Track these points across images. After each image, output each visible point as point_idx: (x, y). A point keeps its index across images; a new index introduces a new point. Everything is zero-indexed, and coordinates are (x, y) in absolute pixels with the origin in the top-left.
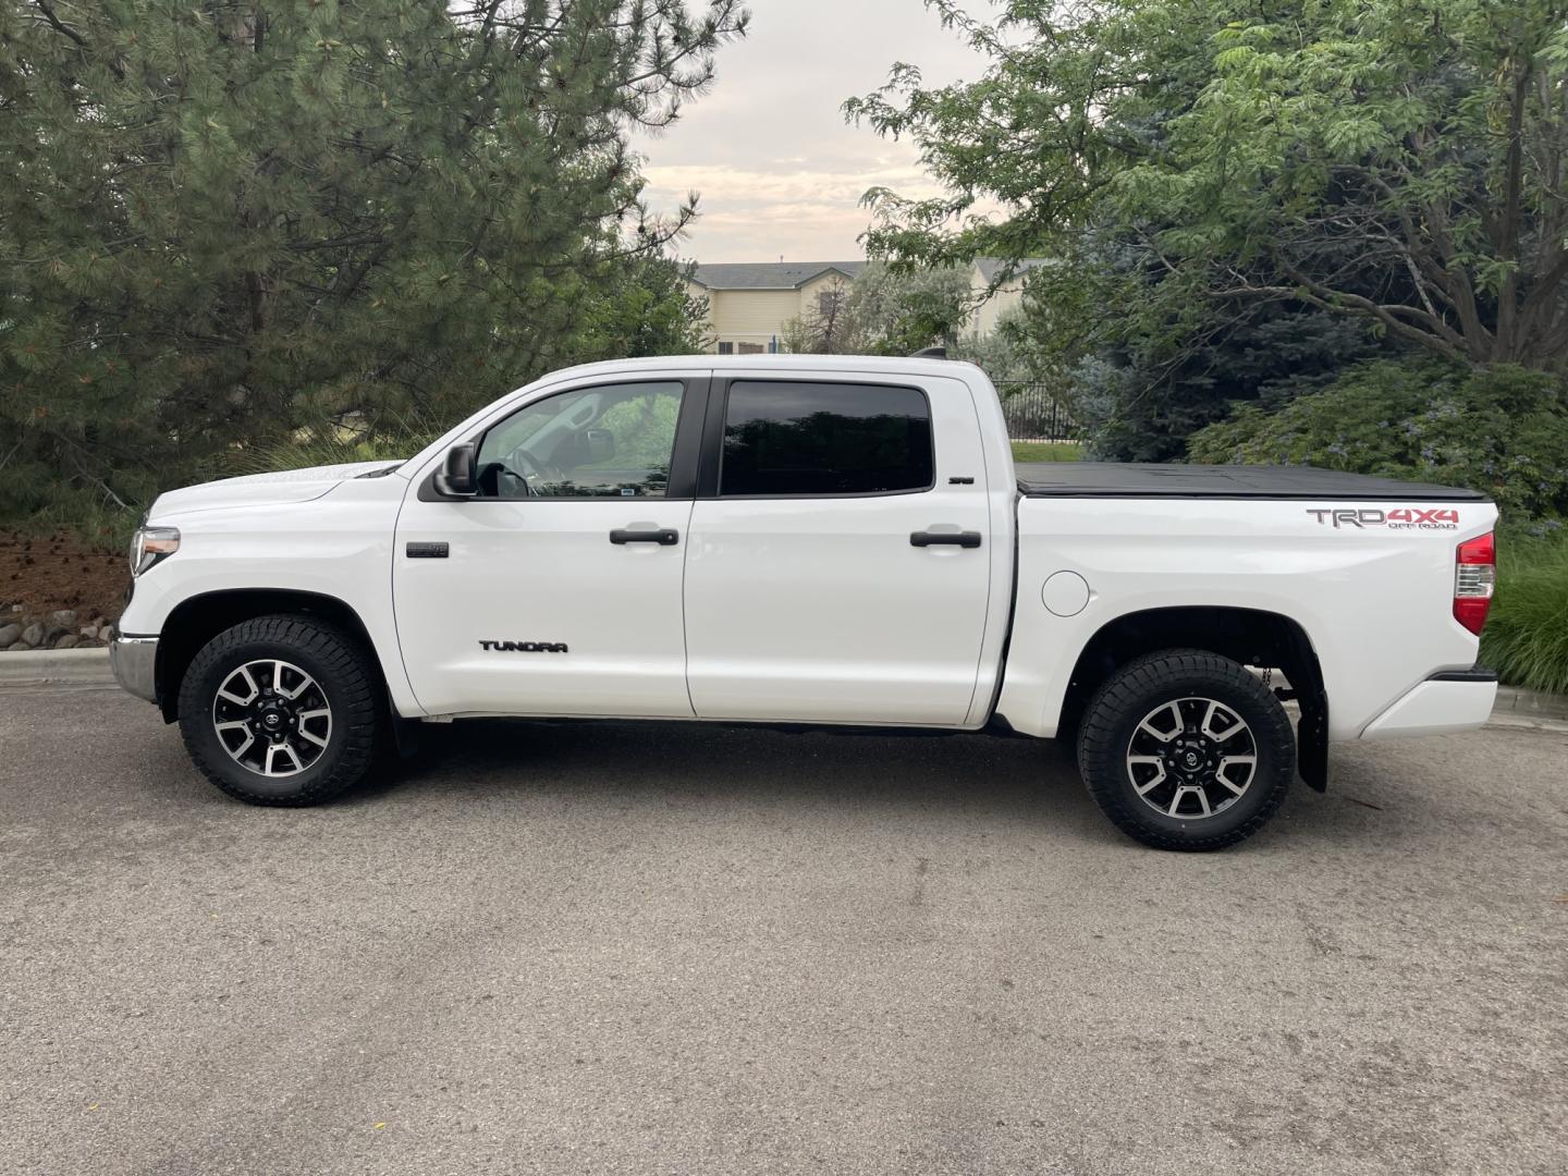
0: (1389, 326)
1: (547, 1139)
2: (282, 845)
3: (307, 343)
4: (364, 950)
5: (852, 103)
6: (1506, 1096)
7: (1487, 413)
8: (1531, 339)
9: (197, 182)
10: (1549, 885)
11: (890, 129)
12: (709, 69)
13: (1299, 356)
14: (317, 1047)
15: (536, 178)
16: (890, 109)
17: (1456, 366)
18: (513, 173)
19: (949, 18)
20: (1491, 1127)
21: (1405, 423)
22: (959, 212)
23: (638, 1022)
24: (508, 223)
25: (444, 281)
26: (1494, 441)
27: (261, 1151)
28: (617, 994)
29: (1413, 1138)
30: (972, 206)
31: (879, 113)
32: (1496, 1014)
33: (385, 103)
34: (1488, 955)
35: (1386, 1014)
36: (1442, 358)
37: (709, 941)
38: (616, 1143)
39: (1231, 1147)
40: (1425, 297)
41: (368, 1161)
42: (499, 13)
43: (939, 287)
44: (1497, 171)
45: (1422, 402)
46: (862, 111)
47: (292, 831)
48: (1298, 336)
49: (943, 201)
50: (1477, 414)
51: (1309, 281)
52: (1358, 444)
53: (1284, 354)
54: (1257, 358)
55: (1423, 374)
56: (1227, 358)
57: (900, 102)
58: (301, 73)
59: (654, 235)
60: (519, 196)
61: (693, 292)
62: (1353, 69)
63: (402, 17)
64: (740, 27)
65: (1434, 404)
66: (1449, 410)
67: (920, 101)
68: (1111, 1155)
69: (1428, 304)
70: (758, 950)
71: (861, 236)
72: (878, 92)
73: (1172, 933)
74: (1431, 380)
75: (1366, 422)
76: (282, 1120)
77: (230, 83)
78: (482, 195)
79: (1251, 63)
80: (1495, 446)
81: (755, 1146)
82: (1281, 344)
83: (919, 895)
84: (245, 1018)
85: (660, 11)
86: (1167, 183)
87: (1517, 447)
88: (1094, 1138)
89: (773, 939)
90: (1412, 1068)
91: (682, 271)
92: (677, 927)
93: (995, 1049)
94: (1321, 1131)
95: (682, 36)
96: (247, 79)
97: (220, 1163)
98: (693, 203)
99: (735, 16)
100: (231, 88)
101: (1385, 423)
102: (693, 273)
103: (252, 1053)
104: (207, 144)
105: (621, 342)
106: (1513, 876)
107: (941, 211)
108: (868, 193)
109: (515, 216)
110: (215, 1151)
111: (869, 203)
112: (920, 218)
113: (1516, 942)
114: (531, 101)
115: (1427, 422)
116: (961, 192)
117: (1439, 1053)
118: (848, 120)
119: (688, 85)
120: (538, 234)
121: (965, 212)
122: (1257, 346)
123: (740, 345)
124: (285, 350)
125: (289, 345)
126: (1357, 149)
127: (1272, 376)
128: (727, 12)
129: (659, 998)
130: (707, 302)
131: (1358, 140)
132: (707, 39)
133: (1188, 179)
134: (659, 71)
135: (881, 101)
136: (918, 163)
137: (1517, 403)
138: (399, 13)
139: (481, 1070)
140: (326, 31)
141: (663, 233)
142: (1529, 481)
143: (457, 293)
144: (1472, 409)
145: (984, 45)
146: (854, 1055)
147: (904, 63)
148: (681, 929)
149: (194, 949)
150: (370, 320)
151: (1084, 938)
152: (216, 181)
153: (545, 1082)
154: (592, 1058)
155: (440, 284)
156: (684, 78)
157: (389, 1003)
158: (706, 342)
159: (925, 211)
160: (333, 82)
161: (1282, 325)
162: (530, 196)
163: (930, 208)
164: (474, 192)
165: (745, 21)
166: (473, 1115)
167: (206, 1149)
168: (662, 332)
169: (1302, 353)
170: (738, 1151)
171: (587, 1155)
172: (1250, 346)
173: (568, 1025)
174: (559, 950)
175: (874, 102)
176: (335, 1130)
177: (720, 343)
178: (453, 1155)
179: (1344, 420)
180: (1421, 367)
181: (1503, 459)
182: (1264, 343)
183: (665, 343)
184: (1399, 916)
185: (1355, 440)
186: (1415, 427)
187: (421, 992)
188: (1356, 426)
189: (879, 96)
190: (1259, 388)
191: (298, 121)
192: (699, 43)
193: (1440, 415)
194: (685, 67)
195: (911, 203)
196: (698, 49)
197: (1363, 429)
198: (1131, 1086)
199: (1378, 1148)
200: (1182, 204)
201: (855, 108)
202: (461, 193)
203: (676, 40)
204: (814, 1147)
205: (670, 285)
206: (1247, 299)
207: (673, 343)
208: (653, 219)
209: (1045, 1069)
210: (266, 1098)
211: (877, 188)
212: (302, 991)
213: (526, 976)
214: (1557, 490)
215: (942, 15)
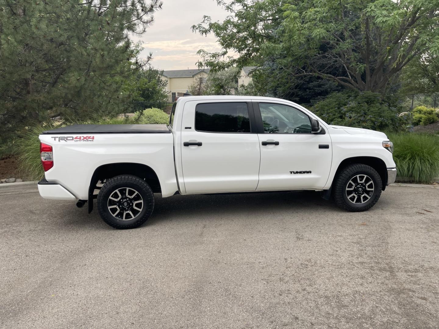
0: (339, 82)
1: (96, 296)
2: (34, 233)
3: (41, 97)
4: (53, 256)
5: (194, 27)
6: (333, 269)
7: (362, 104)
8: (375, 84)
9: (6, 54)
10: (359, 221)
11: (204, 33)
12: (152, 18)
13: (320, 91)
14: (39, 279)
15: (103, 50)
16: (204, 28)
17: (356, 92)
18: (97, 48)
19: (219, 3)
20: (328, 275)
21: (342, 108)
22: (224, 56)
23: (123, 268)
24: (96, 62)
25: (79, 79)
26: (364, 112)
27: (22, 303)
28: (119, 262)
29: (308, 279)
30: (227, 54)
31: (201, 29)
32: (337, 251)
33: (58, 30)
34: (339, 238)
35: (310, 252)
36: (353, 91)
37: (145, 248)
38: (114, 295)
39: (265, 284)
40: (349, 74)
41: (49, 303)
42: (93, 3)
43: (231, 75)
44: (364, 41)
45: (347, 102)
46: (197, 29)
47: (37, 229)
48: (320, 86)
49: (219, 53)
50: (360, 105)
51: (318, 71)
52: (330, 114)
53: (316, 91)
54: (310, 92)
55: (347, 95)
56: (302, 92)
57: (206, 26)
58: (34, 23)
59: (141, 64)
60: (98, 55)
61: (163, 79)
62: (319, 16)
63: (62, 7)
64: (160, 6)
65: (349, 103)
66: (353, 104)
67: (211, 26)
68: (235, 288)
69: (350, 76)
70: (158, 249)
71: (196, 63)
72: (201, 23)
73: (263, 238)
74: (349, 96)
75: (332, 108)
76: (28, 296)
77: (15, 27)
78: (88, 55)
79: (291, 15)
80: (364, 113)
81: (148, 293)
82: (315, 88)
83: (202, 233)
84: (20, 274)
85: (138, 2)
86: (275, 47)
87: (369, 113)
88: (232, 284)
89: (162, 246)
90: (313, 264)
91: (160, 73)
92: (138, 245)
93: (213, 267)
94: (287, 279)
95: (144, 9)
96: (19, 25)
97: (11, 306)
98: (151, 55)
99: (158, 4)
100: (15, 28)
101: (337, 108)
102: (163, 73)
103: (21, 282)
104: (8, 44)
105: (132, 94)
106: (351, 219)
107: (219, 55)
108: (198, 51)
109: (98, 60)
110: (10, 304)
111: (199, 54)
112: (213, 58)
113: (347, 235)
114: (101, 29)
115: (347, 108)
116: (225, 50)
117: (320, 260)
118: (193, 31)
119: (147, 23)
120: (105, 66)
121: (226, 56)
122: (309, 89)
123: (178, 93)
124: (36, 100)
125: (37, 98)
126: (319, 37)
127: (314, 97)
128: (156, 2)
129: (130, 262)
130: (167, 81)
131: (320, 35)
132: (151, 10)
133: (281, 45)
134: (138, 19)
135: (202, 26)
136: (217, 41)
137: (370, 102)
138: (61, 6)
139: (80, 282)
140: (40, 12)
141: (143, 64)
142: (372, 122)
143: (83, 82)
144: (359, 104)
145: (229, 10)
146: (177, 271)
147: (206, 15)
148: (139, 245)
149: (8, 259)
150: (60, 90)
151: (241, 241)
152: (12, 54)
153: (97, 283)
154: (111, 276)
155: (78, 80)
156: (145, 21)
157: (59, 268)
158: (168, 93)
159: (214, 56)
160: (43, 26)
161: (315, 83)
162: (101, 55)
163: (216, 55)
164: (86, 54)
165: (161, 5)
166: (77, 292)
167: (8, 304)
168: (154, 90)
169: (321, 90)
170: (144, 294)
171: (105, 298)
172: (308, 89)
173: (105, 270)
174: (106, 253)
175: (200, 26)
176: (41, 297)
177: (172, 93)
178: (71, 300)
179: (326, 108)
180: (347, 93)
181: (366, 116)
182: (311, 88)
183: (155, 93)
184: (320, 230)
185: (330, 113)
186: (344, 109)
187: (67, 265)
188: (329, 109)
189: (201, 25)
190: (311, 100)
191: (34, 36)
192: (149, 11)
193: (350, 105)
194: (146, 18)
195: (210, 53)
196: (149, 12)
197: (331, 110)
198: (244, 273)
199: (299, 281)
200: (280, 52)
201: (195, 28)
202: (82, 54)
203: (142, 10)
204: (163, 292)
205: (156, 77)
206: (305, 76)
207: (158, 93)
208: (140, 60)
209: (224, 270)
210: (24, 291)
211: (201, 50)
212: (36, 267)
213: (96, 259)
214: (380, 124)
215: (217, 2)
